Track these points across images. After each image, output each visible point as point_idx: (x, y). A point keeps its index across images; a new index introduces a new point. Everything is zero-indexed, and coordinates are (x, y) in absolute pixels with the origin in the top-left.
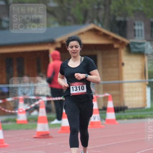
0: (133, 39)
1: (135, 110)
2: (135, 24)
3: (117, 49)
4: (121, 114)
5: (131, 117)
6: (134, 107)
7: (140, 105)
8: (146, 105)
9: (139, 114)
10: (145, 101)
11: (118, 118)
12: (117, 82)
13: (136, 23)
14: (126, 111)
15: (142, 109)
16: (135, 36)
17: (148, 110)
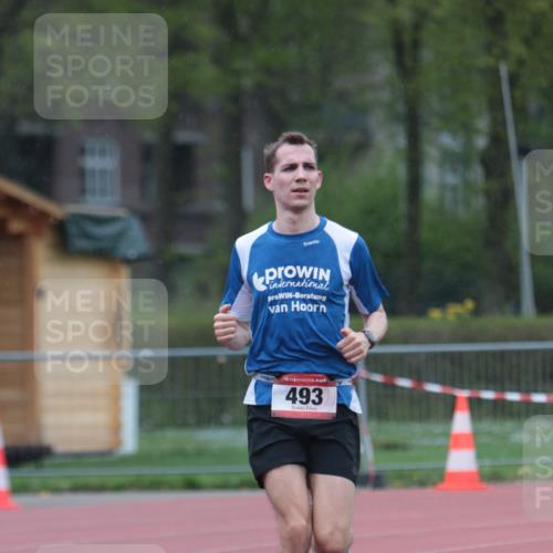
0: (75, 202)
1: (78, 458)
2: (82, 151)
3: (19, 238)
4: (28, 473)
5: (64, 484)
6: (77, 447)
7: (99, 442)
8: (119, 442)
9: (93, 475)
10: (116, 428)
11: (18, 489)
12: (17, 355)
13: (88, 146)
14: (47, 462)
15: (104, 457)
16: (83, 191)
17: (127, 461)
